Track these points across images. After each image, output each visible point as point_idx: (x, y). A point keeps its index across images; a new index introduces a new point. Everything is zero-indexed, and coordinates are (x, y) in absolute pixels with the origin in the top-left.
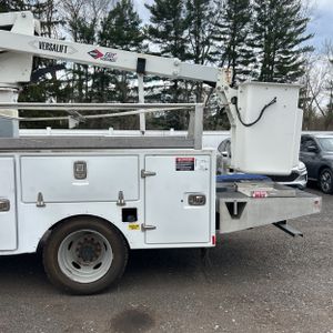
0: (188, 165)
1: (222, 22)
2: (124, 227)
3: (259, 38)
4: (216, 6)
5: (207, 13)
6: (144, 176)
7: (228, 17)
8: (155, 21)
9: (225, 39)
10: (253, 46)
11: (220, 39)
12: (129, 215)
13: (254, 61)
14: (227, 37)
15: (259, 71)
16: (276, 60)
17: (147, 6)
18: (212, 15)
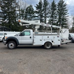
0: (58, 37)
1: (50, 10)
2: (52, 43)
3: (58, 13)
5: (47, 8)
6: (54, 38)
7: (52, 9)
8: (37, 9)
10: (57, 15)
11: (50, 13)
12: (52, 42)
13: (57, 18)
14: (51, 13)
15: (58, 20)
16: (62, 18)
17: (35, 6)
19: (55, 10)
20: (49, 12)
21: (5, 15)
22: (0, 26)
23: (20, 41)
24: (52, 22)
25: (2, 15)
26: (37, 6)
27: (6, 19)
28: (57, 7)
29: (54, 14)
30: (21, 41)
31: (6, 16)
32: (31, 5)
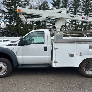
1: (72, 6)
3: (82, 11)
4: (70, 2)
5: (67, 4)
7: (74, 5)
8: (53, 7)
9: (73, 11)
10: (81, 13)
17: (51, 3)
18: (69, 5)
19: (79, 6)
20: (70, 10)
21: (12, 15)
22: (0, 30)
23: (21, 57)
24: (74, 22)
25: (8, 16)
26: (53, 2)
27: (13, 20)
28: (82, 2)
29: (78, 11)
30: (23, 58)
31: (13, 17)
32: (45, 2)
